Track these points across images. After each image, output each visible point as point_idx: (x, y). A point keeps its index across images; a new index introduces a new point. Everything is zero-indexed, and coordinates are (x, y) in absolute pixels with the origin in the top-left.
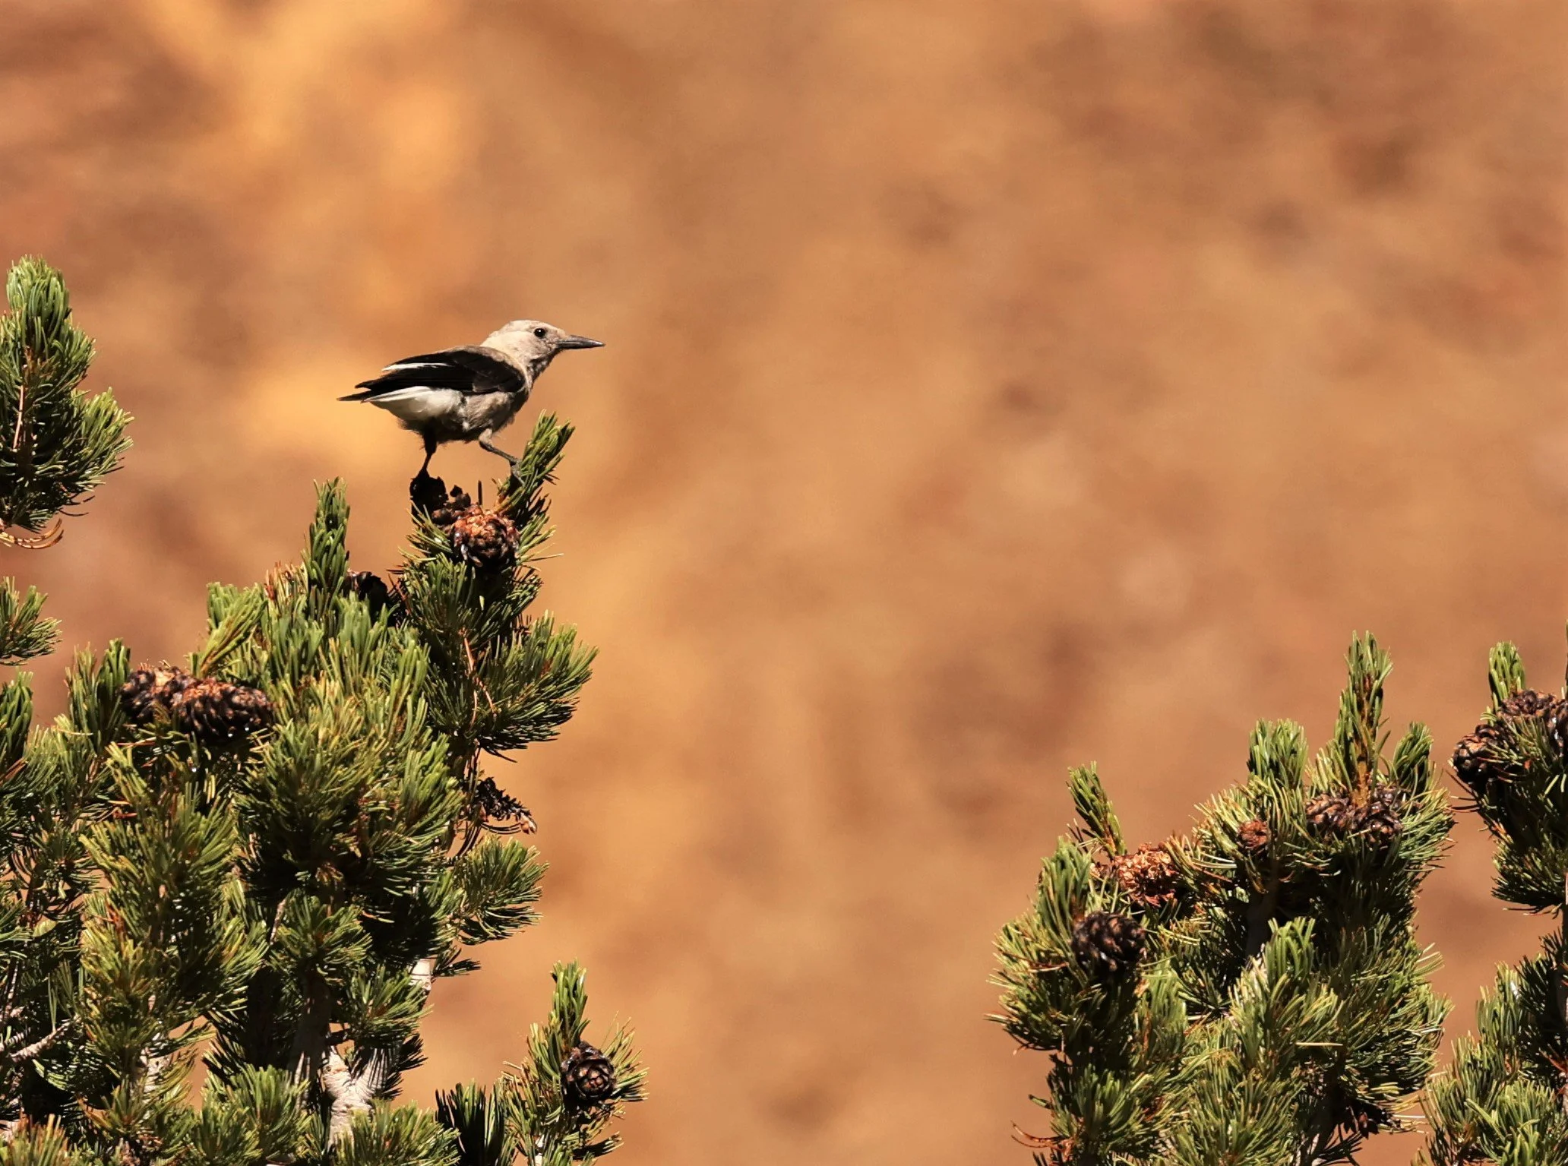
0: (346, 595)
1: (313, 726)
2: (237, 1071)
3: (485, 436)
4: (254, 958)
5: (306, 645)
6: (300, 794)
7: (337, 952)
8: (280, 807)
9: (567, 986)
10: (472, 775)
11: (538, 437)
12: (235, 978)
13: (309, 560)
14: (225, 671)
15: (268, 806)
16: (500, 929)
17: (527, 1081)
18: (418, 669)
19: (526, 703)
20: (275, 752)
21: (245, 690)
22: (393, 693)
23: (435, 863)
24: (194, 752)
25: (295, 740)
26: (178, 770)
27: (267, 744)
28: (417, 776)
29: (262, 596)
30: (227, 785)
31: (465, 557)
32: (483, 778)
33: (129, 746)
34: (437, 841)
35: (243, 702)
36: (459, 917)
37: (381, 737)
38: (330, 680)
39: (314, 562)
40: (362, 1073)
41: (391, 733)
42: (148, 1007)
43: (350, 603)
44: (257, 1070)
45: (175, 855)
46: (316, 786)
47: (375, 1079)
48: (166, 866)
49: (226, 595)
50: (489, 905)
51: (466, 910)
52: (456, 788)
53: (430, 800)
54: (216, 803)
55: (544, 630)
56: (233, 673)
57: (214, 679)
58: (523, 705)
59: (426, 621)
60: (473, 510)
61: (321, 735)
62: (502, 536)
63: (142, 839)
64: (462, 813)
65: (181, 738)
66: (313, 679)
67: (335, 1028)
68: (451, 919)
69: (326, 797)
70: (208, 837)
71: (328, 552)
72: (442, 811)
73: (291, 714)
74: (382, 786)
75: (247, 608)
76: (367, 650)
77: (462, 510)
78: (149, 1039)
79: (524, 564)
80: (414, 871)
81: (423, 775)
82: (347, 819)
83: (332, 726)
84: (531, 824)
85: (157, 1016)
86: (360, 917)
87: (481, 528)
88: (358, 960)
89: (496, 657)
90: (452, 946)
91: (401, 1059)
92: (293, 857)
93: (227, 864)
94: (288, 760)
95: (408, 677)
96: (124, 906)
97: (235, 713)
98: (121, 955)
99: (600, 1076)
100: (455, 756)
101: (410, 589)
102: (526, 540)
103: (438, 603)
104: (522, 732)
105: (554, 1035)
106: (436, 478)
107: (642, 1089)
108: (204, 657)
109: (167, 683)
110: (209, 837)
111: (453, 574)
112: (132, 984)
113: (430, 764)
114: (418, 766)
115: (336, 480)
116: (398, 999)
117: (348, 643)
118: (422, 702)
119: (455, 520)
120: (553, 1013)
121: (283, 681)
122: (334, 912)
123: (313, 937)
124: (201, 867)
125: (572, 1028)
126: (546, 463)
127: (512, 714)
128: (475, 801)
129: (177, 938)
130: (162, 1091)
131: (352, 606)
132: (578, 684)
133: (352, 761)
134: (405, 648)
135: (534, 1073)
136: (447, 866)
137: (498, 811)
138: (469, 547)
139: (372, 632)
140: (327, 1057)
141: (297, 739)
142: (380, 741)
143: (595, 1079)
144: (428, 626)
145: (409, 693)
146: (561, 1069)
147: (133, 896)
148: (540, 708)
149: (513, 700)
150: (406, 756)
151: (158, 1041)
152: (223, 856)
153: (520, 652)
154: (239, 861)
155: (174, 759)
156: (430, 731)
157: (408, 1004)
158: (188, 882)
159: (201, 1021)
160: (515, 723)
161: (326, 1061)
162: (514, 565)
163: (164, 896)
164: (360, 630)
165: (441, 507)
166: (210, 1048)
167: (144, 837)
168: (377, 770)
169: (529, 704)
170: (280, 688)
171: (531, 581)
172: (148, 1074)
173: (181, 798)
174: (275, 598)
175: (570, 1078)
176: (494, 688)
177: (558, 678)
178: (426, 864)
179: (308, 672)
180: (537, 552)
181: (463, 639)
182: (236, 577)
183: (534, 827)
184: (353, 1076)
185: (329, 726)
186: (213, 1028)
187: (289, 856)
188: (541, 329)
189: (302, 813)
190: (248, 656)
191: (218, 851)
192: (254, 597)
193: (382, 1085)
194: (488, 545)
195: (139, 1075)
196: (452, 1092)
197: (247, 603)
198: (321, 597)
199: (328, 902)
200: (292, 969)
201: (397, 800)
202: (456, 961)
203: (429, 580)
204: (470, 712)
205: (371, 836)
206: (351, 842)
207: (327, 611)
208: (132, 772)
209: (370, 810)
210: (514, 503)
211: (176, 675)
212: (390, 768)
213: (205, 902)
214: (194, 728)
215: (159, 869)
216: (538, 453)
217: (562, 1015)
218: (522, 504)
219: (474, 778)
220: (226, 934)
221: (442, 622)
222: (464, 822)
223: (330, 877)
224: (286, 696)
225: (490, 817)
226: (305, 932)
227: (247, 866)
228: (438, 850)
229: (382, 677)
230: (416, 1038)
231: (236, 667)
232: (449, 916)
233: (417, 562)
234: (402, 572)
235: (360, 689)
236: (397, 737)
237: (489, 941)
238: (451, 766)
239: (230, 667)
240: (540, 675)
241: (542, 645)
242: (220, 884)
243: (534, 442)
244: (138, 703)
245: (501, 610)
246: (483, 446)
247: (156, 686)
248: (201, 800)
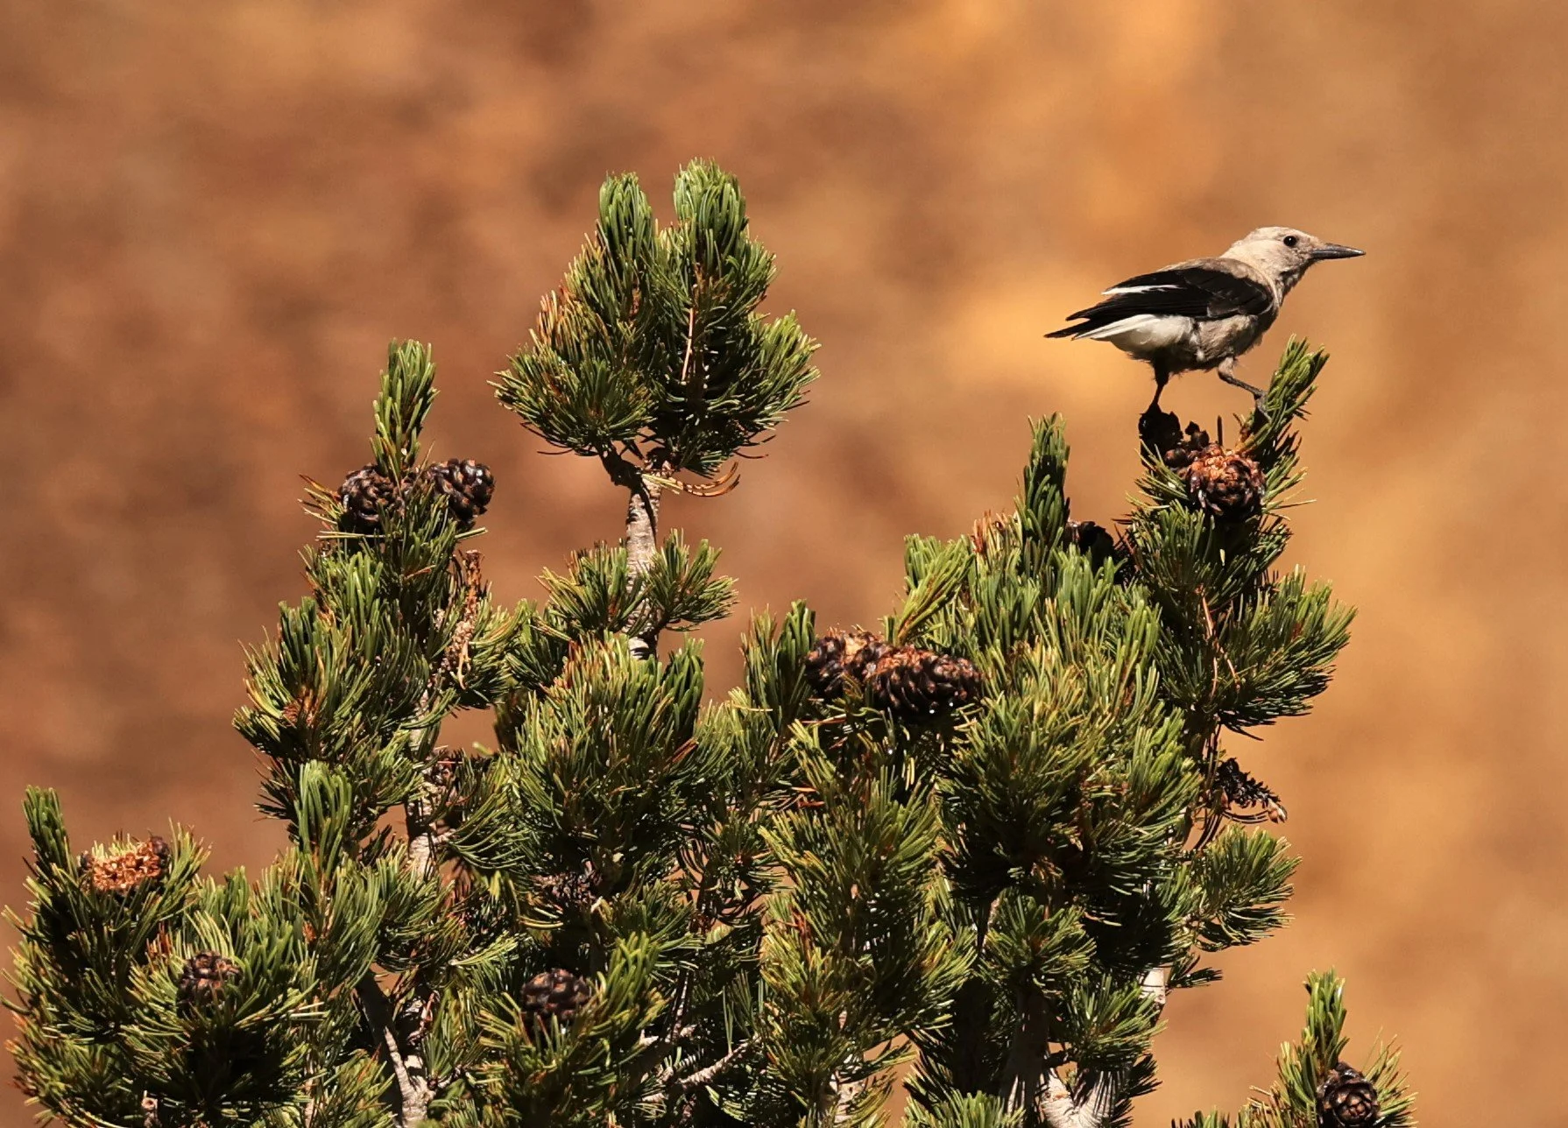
0: (1066, 549)
1: (1027, 699)
2: (943, 1098)
3: (1226, 365)
4: (960, 967)
5: (1018, 606)
6: (1012, 778)
7: (1056, 960)
8: (989, 794)
9: (1323, 999)
10: (1212, 755)
11: (1287, 365)
12: (939, 991)
13: (1023, 508)
14: (926, 636)
15: (975, 792)
16: (1246, 933)
17: (1277, 1109)
18: (1148, 633)
19: (1273, 672)
20: (984, 730)
21: (948, 659)
22: (1120, 661)
23: (1169, 857)
24: (890, 731)
25: (1006, 716)
26: (872, 751)
27: (975, 720)
28: (1147, 757)
29: (969, 549)
30: (930, 769)
31: (1203, 505)
32: (1225, 759)
33: (816, 724)
34: (1171, 831)
35: (946, 673)
36: (1197, 919)
37: (1105, 711)
38: (1047, 647)
39: (1029, 510)
40: (1086, 1099)
41: (1117, 708)
42: (839, 1025)
43: (1068, 557)
44: (965, 1096)
45: (869, 851)
46: (1031, 769)
47: (1102, 1106)
48: (858, 864)
49: (927, 549)
50: (1231, 905)
51: (1206, 912)
52: (1193, 771)
53: (1162, 784)
54: (915, 790)
55: (1293, 587)
56: (935, 639)
57: (912, 646)
58: (1270, 674)
59: (1158, 578)
60: (1212, 449)
61: (1037, 709)
62: (1246, 480)
63: (831, 831)
64: (1201, 800)
65: (875, 715)
66: (1027, 645)
67: (1054, 1048)
68: (1188, 922)
69: (1042, 781)
70: (907, 828)
71: (1045, 499)
72: (1176, 797)
73: (1002, 686)
74: (1107, 768)
75: (950, 565)
76: (1090, 611)
77: (1200, 450)
78: (840, 1061)
79: (1271, 512)
80: (1146, 865)
81: (1154, 755)
82: (1066, 807)
83: (1049, 699)
84: (1281, 812)
85: (848, 1035)
86: (1083, 920)
87: (1221, 471)
88: (1081, 969)
89: (1239, 620)
90: (1189, 953)
91: (1131, 1084)
92: (1004, 851)
93: (929, 860)
94: (998, 738)
95: (1136, 643)
96: (810, 909)
97: (936, 686)
98: (807, 965)
99: (1361, 1103)
100: (1192, 733)
101: (1140, 542)
102: (1273, 484)
103: (1171, 557)
104: (1269, 706)
105: (1308, 1056)
106: (1169, 413)
107: (1410, 1117)
108: (901, 621)
109: (859, 652)
110: (908, 830)
111: (1189, 524)
112: (820, 998)
113: (1163, 742)
114: (1148, 746)
115: (1054, 416)
116: (1126, 1014)
117: (1068, 603)
118: (1153, 671)
119: (1191, 461)
120: (1307, 1030)
121: (992, 647)
122: (1051, 915)
123: (1028, 942)
124: (898, 864)
125: (1329, 1047)
126: (1296, 397)
127: (1259, 684)
128: (1216, 785)
129: (872, 944)
130: (854, 1122)
131: (1071, 561)
132: (1333, 650)
133: (1073, 740)
134: (1133, 609)
135: (1285, 1099)
136: (1183, 860)
137: (1242, 797)
138: (1208, 493)
139: (1095, 592)
140: (1046, 1083)
141: (1010, 715)
142: (1104, 717)
143: (1355, 1106)
144: (1160, 584)
145: (1138, 661)
146: (1316, 1094)
147: (820, 897)
148: (1291, 677)
149: (1258, 669)
150: (1135, 733)
151: (849, 1064)
152: (925, 850)
153: (1266, 613)
154: (942, 857)
155: (866, 739)
156: (1162, 704)
157: (1139, 1020)
158: (884, 881)
159: (902, 1039)
160: (1262, 695)
161: (1045, 1087)
162: (1260, 514)
163: (856, 897)
164: (1081, 588)
165: (1175, 447)
166: (912, 1071)
167: (833, 829)
168: (1102, 750)
169: (1277, 673)
170: (989, 656)
171: (1279, 531)
172: (840, 1102)
173: (875, 784)
174: (984, 551)
175: (1327, 1105)
176: (1237, 655)
177: (1311, 643)
178: (1159, 858)
179: (1021, 638)
180: (1287, 497)
181: (1201, 598)
182: (940, 529)
183: (1284, 816)
184: (1076, 1104)
185: (1046, 700)
186: (915, 1049)
187: (999, 850)
188: (1292, 237)
189: (1014, 799)
190: (952, 618)
191: (919, 844)
192: (958, 552)
193: (1109, 1113)
194: (1230, 491)
195: (829, 1104)
196: (1190, 1121)
197: (951, 558)
198: (1037, 551)
199: (1045, 902)
200: (1004, 980)
201: (1125, 784)
202: (1195, 970)
203: (1161, 531)
204: (1209, 683)
205: (1094, 826)
206: (1073, 833)
207: (1044, 567)
208: (819, 754)
209: (1094, 795)
210: (1259, 443)
211: (869, 641)
212: (1117, 747)
213: (904, 904)
214: (891, 704)
215: (850, 866)
216: (1287, 385)
217: (1317, 1033)
218: (1267, 443)
219: (1214, 758)
220: (928, 942)
221: (1176, 580)
222: (1203, 810)
223: (1047, 874)
224: (996, 665)
225: (1233, 804)
226: (1019, 937)
227: (953, 862)
228: (1173, 842)
229: (1108, 643)
230: (1149, 1058)
231: (938, 632)
232: (1185, 918)
233: (1148, 510)
234: (1130, 522)
235: (1082, 657)
236: (1124, 711)
237: (1233, 947)
238: (1187, 745)
239: (932, 633)
240: (1289, 639)
241: (1292, 605)
242: (921, 883)
243: (1283, 372)
244: (826, 675)
245: (1245, 565)
246: (1223, 377)
247: (846, 655)
248: (897, 786)
